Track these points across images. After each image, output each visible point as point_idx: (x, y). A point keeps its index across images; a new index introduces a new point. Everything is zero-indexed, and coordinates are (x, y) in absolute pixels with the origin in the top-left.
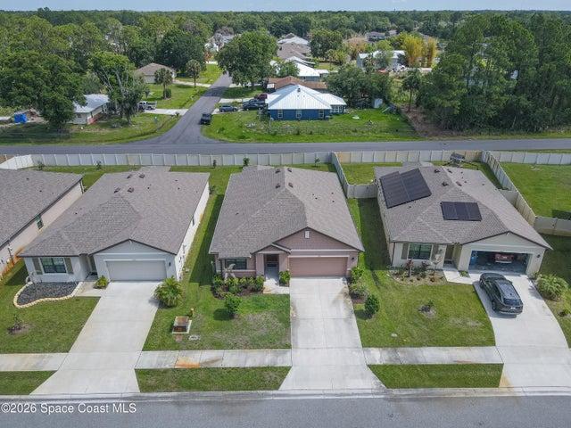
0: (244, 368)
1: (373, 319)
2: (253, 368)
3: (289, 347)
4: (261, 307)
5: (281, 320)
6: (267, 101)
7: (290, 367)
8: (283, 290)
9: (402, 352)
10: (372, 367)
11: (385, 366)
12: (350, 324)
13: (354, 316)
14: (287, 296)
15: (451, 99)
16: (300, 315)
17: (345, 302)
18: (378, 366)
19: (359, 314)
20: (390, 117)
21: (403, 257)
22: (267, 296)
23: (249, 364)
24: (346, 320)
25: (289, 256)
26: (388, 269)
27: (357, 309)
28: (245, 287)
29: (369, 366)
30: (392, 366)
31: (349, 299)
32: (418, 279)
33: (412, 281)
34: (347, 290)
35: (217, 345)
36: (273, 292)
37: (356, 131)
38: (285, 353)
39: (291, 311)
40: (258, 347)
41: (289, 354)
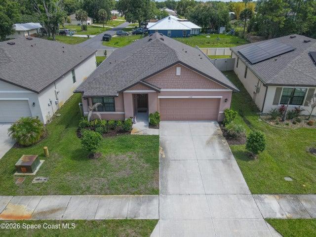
0: (92, 221)
1: (257, 160)
2: (105, 222)
3: (156, 192)
4: (127, 147)
5: (147, 161)
6: (148, 27)
7: (157, 221)
8: (152, 132)
9: (306, 201)
10: (272, 222)
11: (289, 220)
12: (230, 165)
13: (232, 157)
14: (157, 137)
15: (278, 16)
16: (171, 155)
17: (220, 143)
18: (281, 221)
19: (239, 156)
20: (231, 37)
21: (275, 103)
22: (135, 137)
23: (100, 215)
24: (224, 161)
25: (159, 97)
26: (259, 115)
27: (235, 150)
28: (112, 129)
29: (268, 221)
30: (300, 220)
31: (224, 140)
32: (294, 123)
33: (287, 124)
34: (221, 132)
35: (64, 190)
36: (141, 133)
37: (209, 43)
38: (150, 200)
39: (160, 152)
40: (117, 192)
41: (155, 202)
